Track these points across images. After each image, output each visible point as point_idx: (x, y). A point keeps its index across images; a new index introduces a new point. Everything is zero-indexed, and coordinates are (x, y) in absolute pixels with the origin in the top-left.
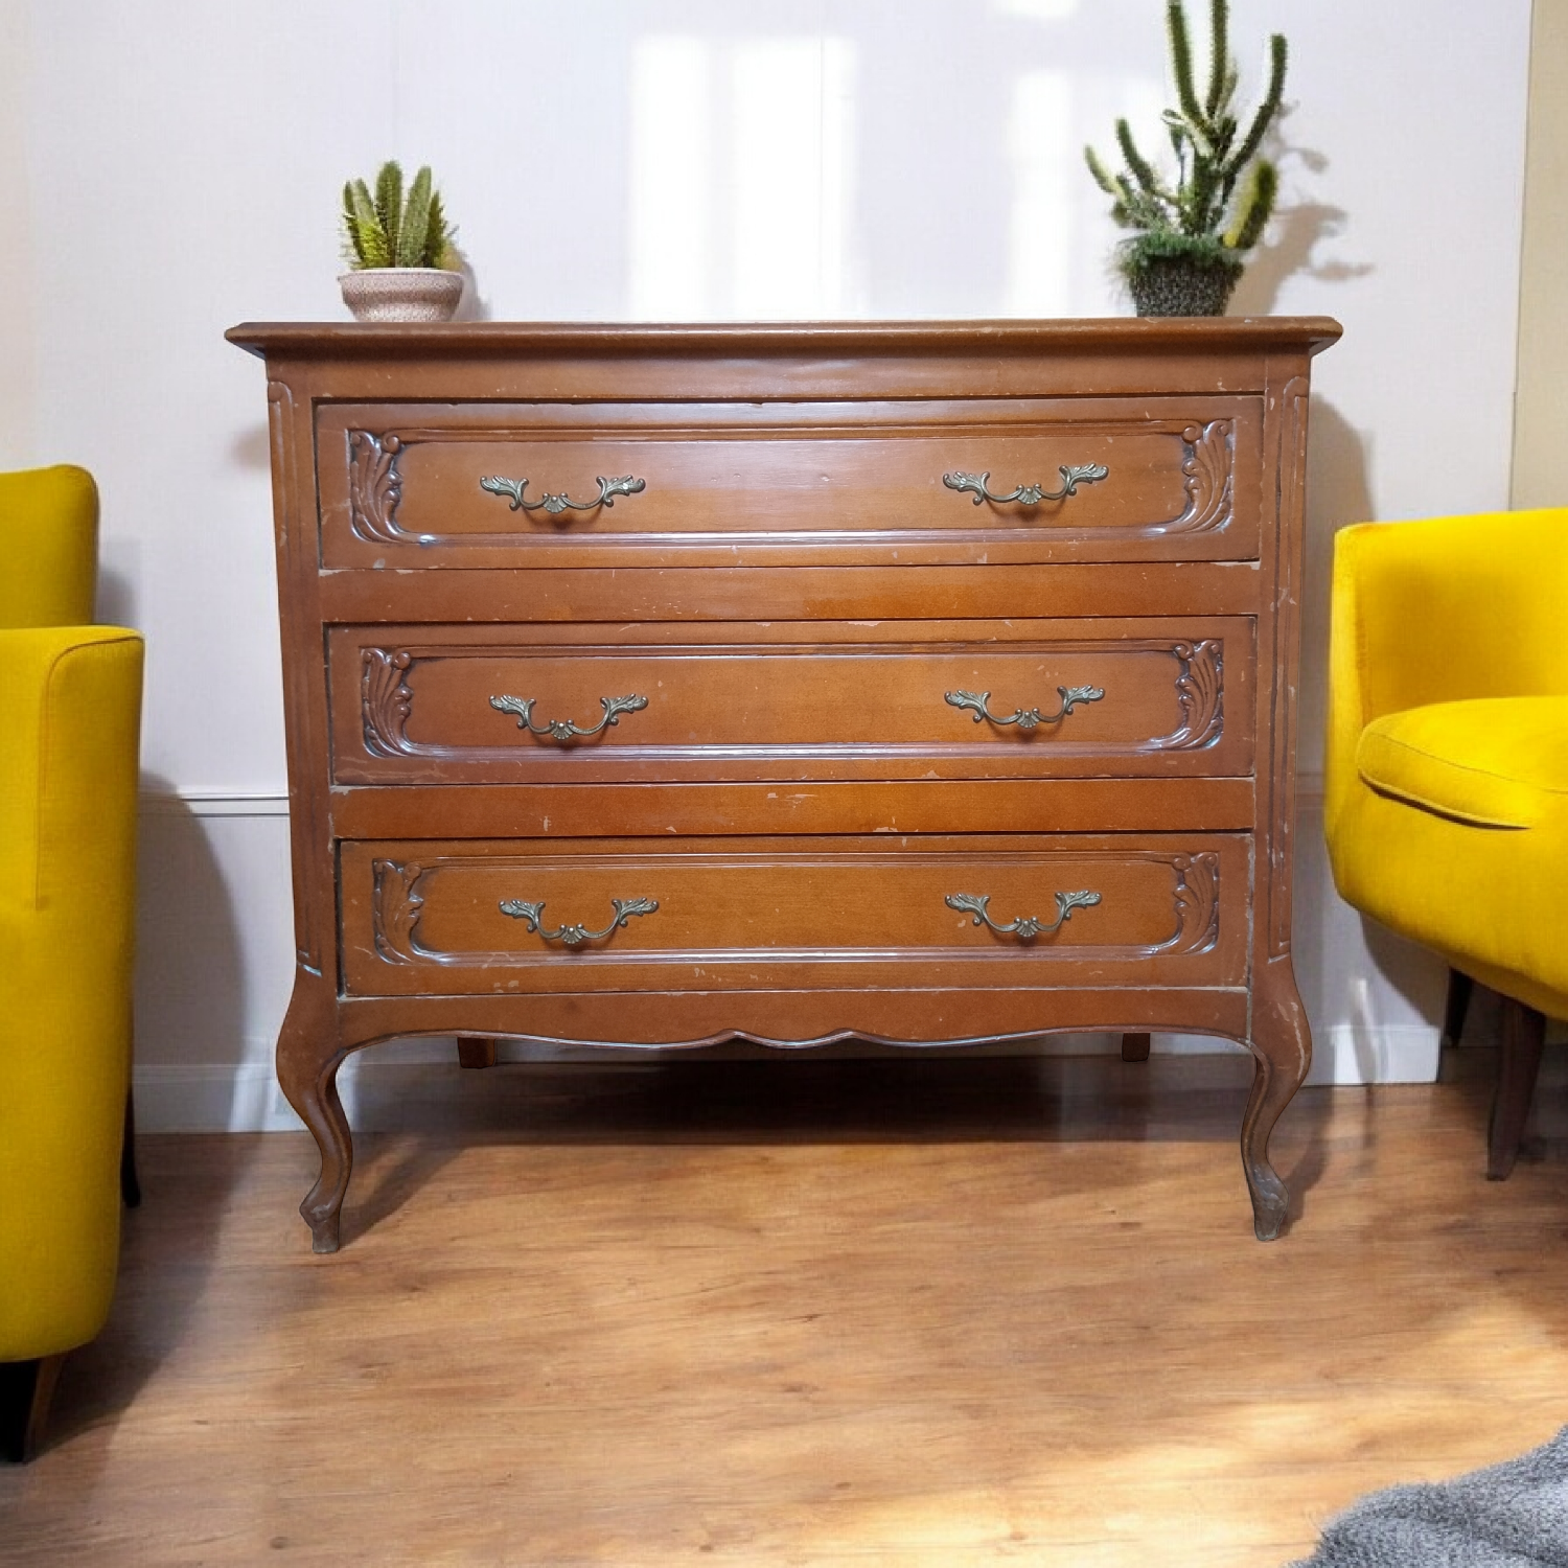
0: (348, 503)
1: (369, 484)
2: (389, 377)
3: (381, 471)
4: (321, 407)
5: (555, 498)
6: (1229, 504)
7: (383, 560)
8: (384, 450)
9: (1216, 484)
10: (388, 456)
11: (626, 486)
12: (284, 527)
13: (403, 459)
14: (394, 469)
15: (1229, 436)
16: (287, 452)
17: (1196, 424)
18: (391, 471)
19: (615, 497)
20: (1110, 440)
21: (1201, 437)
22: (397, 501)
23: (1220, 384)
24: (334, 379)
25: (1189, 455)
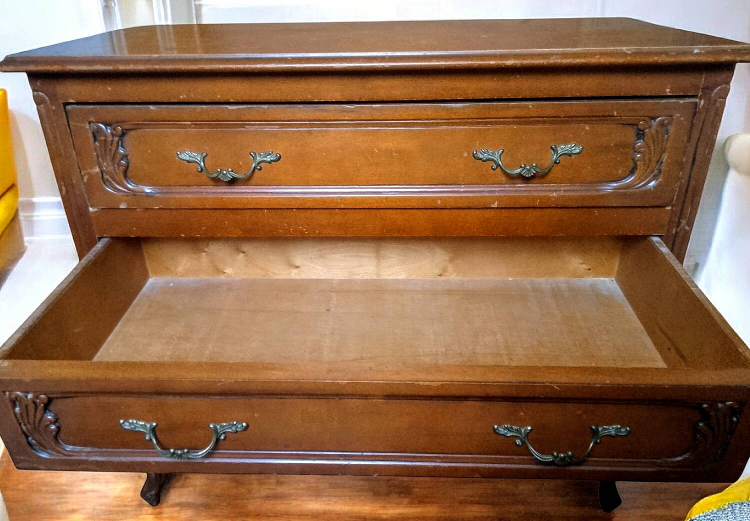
0: (98, 170)
1: (108, 157)
2: (109, 89)
3: (114, 148)
4: (69, 107)
5: (225, 172)
6: (660, 171)
7: (126, 204)
8: (113, 135)
9: (654, 159)
10: (116, 139)
11: (268, 159)
12: (63, 184)
13: (126, 139)
14: (122, 146)
15: (669, 127)
16: (55, 137)
17: (647, 119)
18: (120, 147)
19: (262, 165)
20: (587, 128)
21: (650, 127)
22: (127, 167)
23: (668, 90)
24: (73, 91)
25: (639, 139)
